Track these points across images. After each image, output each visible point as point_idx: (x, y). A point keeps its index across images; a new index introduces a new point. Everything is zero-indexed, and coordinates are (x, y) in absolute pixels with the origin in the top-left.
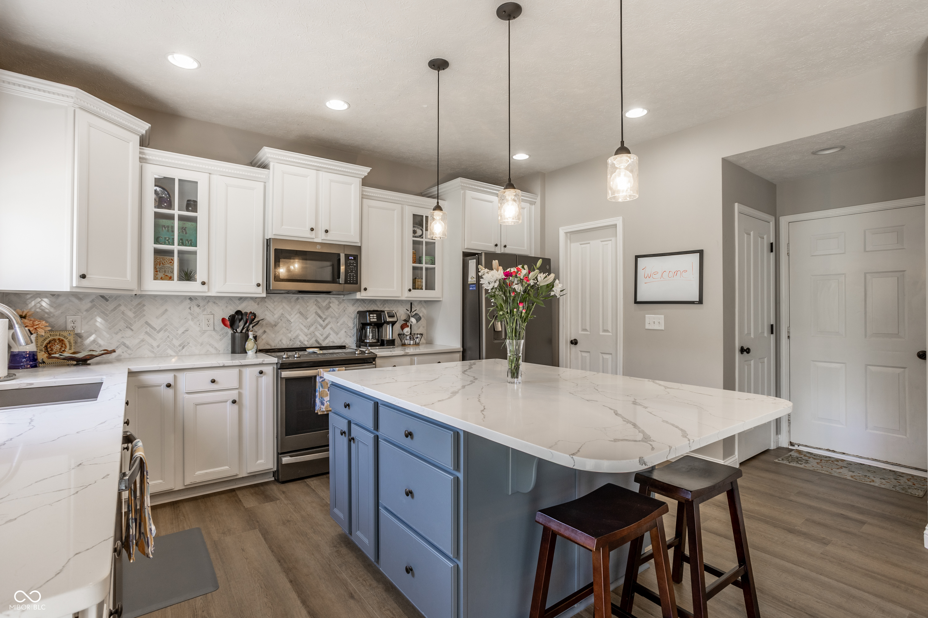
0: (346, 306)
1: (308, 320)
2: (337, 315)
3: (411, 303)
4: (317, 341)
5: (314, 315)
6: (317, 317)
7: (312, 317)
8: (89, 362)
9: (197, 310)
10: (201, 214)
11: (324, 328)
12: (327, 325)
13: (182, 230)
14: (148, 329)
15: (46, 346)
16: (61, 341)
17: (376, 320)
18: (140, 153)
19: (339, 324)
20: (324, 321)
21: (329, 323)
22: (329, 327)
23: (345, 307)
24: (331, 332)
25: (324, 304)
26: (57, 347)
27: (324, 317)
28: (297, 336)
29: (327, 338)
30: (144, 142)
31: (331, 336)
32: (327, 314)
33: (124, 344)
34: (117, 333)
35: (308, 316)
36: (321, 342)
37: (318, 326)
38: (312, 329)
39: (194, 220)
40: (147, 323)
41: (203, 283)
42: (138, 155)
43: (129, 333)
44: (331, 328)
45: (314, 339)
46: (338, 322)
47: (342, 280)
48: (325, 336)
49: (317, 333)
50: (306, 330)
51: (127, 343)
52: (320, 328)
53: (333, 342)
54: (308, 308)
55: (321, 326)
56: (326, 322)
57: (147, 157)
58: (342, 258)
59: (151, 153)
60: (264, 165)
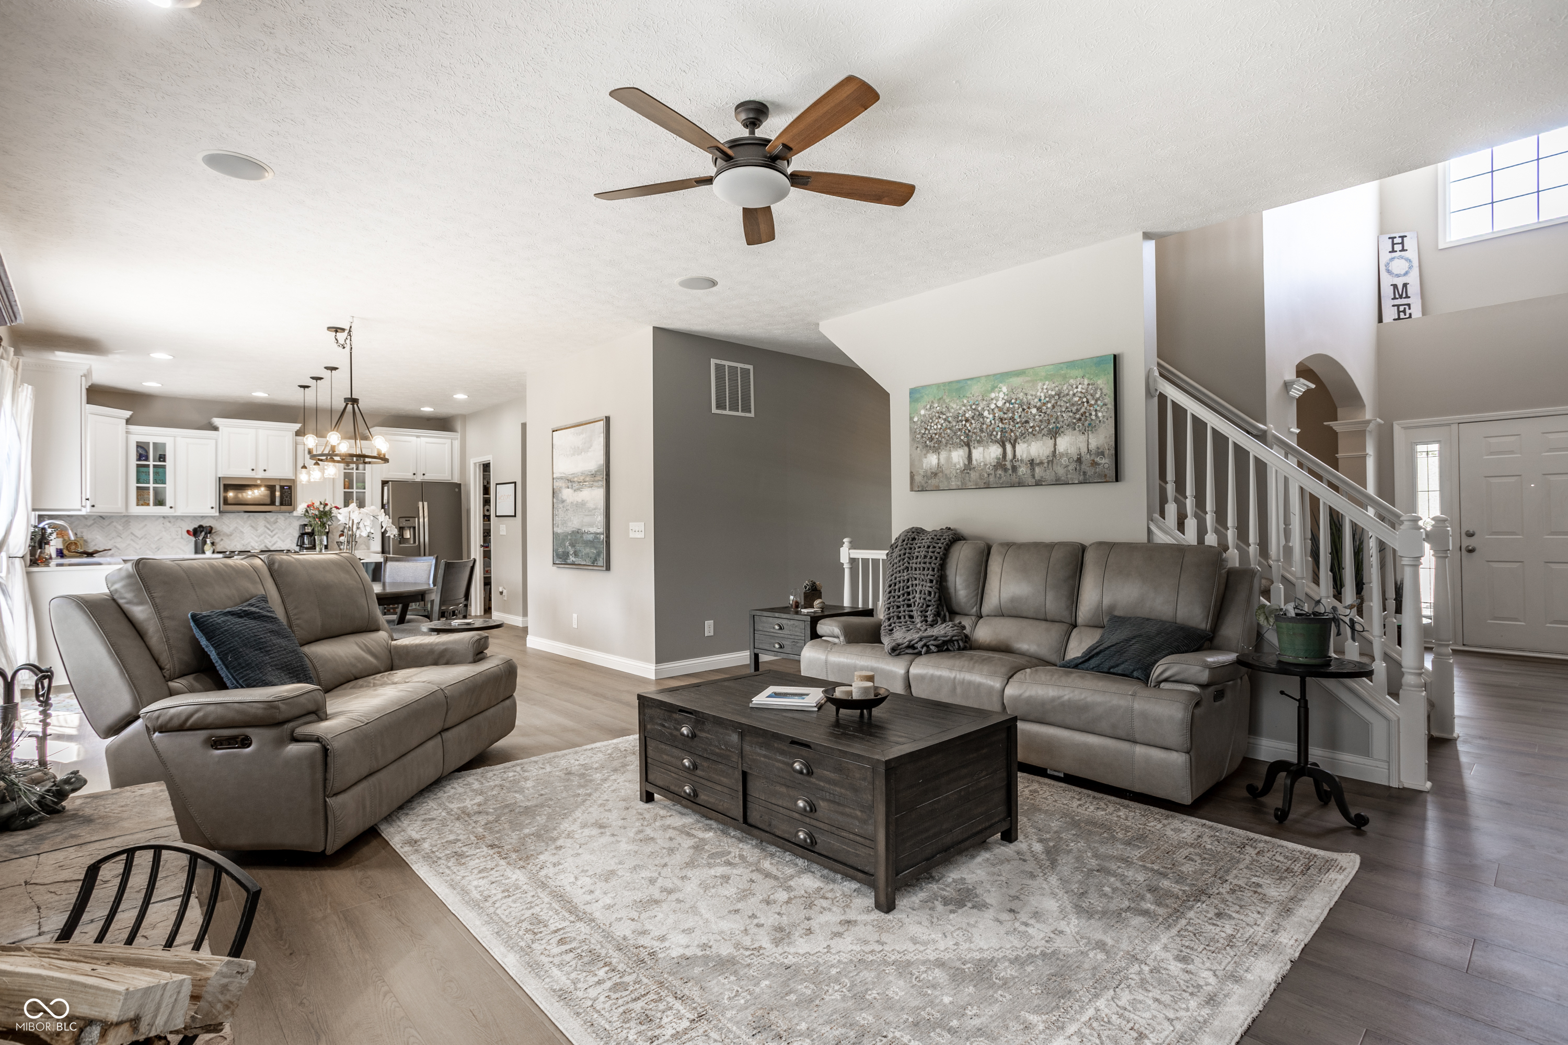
1: (258, 531)
2: (283, 528)
4: (266, 546)
5: (263, 527)
6: (265, 529)
7: (261, 529)
8: (95, 554)
9: (168, 524)
10: (169, 463)
11: (272, 537)
12: (275, 535)
13: (155, 473)
14: (133, 537)
16: (77, 543)
17: (310, 531)
18: (127, 429)
19: (285, 534)
20: (271, 532)
22: (277, 536)
23: (287, 522)
24: (278, 540)
25: (272, 520)
27: (272, 529)
28: (249, 543)
29: (274, 544)
30: (128, 422)
33: (116, 547)
35: (258, 529)
38: (262, 538)
39: (164, 467)
40: (132, 533)
41: (171, 507)
42: (125, 430)
43: (119, 539)
44: (279, 537)
47: (277, 503)
49: (266, 541)
50: (256, 539)
51: (118, 546)
54: (258, 524)
55: (269, 535)
56: (274, 532)
57: (131, 431)
58: (278, 488)
59: (132, 428)
60: (216, 429)
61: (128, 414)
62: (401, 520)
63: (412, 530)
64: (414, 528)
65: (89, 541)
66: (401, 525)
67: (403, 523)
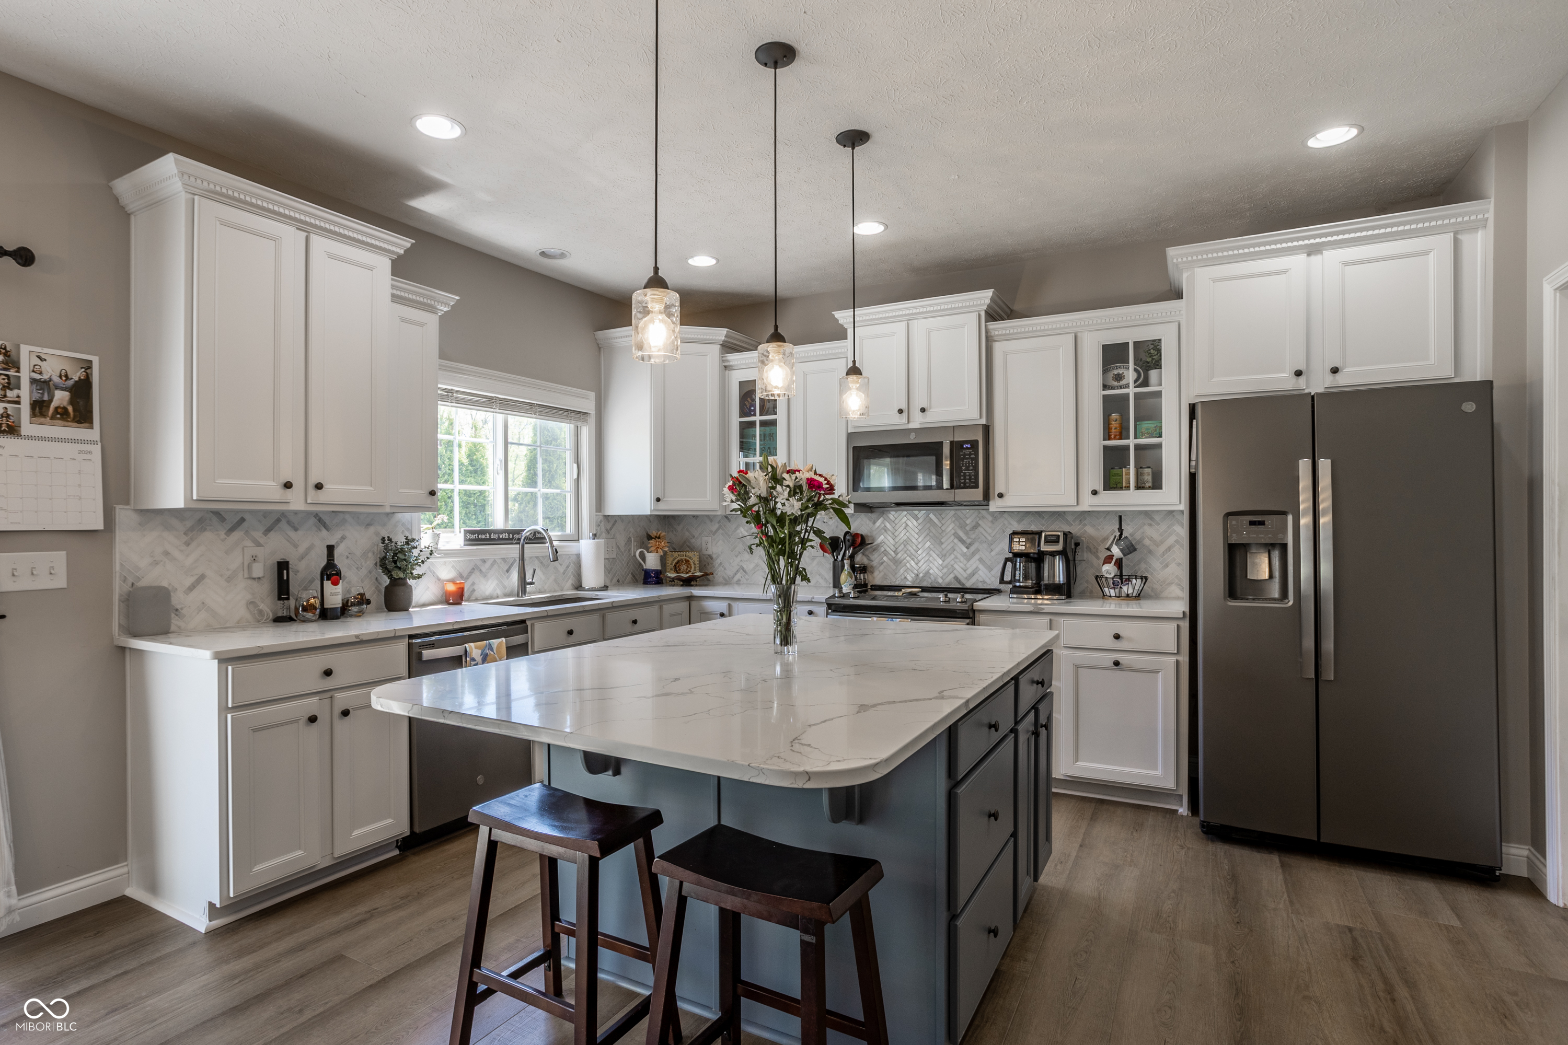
0: (1006, 522)
1: (943, 546)
2: (990, 538)
3: (1120, 517)
4: (956, 578)
5: (953, 537)
6: (956, 541)
8: (692, 583)
10: (780, 418)
11: (968, 560)
12: (973, 554)
13: (763, 437)
15: (675, 566)
16: (687, 561)
17: (1023, 548)
18: (723, 361)
19: (993, 553)
20: (967, 548)
21: (977, 550)
22: (977, 557)
23: (1004, 524)
24: (981, 567)
26: (684, 567)
27: (968, 541)
29: (973, 574)
30: (729, 347)
31: (980, 572)
32: (973, 536)
33: (743, 568)
34: (737, 556)
35: (942, 540)
36: (963, 581)
37: (959, 556)
38: (949, 559)
39: (774, 423)
42: (722, 365)
44: (981, 560)
45: (952, 576)
46: (992, 550)
47: (946, 482)
48: (969, 571)
51: (745, 567)
52: (962, 559)
53: (984, 582)
54: (943, 528)
56: (973, 548)
57: (731, 363)
58: (946, 450)
59: (734, 358)
60: (840, 334)
61: (721, 333)
62: (1233, 521)
63: (1276, 554)
64: (1284, 547)
65: (714, 556)
66: (1234, 539)
67: (1244, 534)
